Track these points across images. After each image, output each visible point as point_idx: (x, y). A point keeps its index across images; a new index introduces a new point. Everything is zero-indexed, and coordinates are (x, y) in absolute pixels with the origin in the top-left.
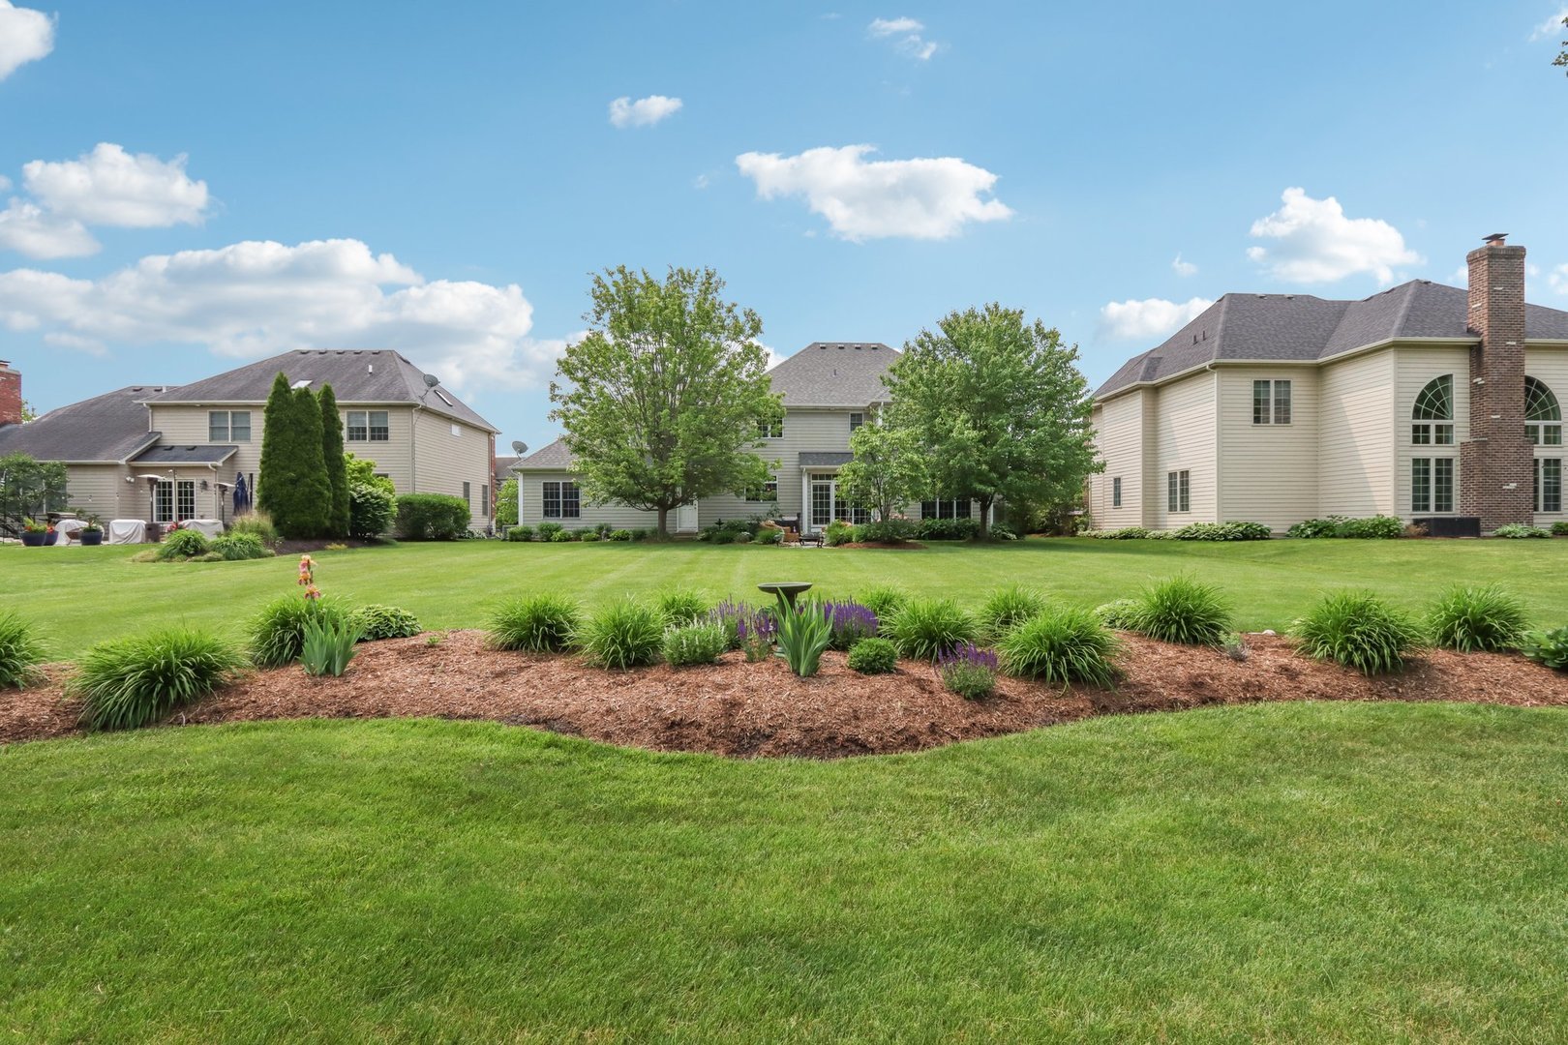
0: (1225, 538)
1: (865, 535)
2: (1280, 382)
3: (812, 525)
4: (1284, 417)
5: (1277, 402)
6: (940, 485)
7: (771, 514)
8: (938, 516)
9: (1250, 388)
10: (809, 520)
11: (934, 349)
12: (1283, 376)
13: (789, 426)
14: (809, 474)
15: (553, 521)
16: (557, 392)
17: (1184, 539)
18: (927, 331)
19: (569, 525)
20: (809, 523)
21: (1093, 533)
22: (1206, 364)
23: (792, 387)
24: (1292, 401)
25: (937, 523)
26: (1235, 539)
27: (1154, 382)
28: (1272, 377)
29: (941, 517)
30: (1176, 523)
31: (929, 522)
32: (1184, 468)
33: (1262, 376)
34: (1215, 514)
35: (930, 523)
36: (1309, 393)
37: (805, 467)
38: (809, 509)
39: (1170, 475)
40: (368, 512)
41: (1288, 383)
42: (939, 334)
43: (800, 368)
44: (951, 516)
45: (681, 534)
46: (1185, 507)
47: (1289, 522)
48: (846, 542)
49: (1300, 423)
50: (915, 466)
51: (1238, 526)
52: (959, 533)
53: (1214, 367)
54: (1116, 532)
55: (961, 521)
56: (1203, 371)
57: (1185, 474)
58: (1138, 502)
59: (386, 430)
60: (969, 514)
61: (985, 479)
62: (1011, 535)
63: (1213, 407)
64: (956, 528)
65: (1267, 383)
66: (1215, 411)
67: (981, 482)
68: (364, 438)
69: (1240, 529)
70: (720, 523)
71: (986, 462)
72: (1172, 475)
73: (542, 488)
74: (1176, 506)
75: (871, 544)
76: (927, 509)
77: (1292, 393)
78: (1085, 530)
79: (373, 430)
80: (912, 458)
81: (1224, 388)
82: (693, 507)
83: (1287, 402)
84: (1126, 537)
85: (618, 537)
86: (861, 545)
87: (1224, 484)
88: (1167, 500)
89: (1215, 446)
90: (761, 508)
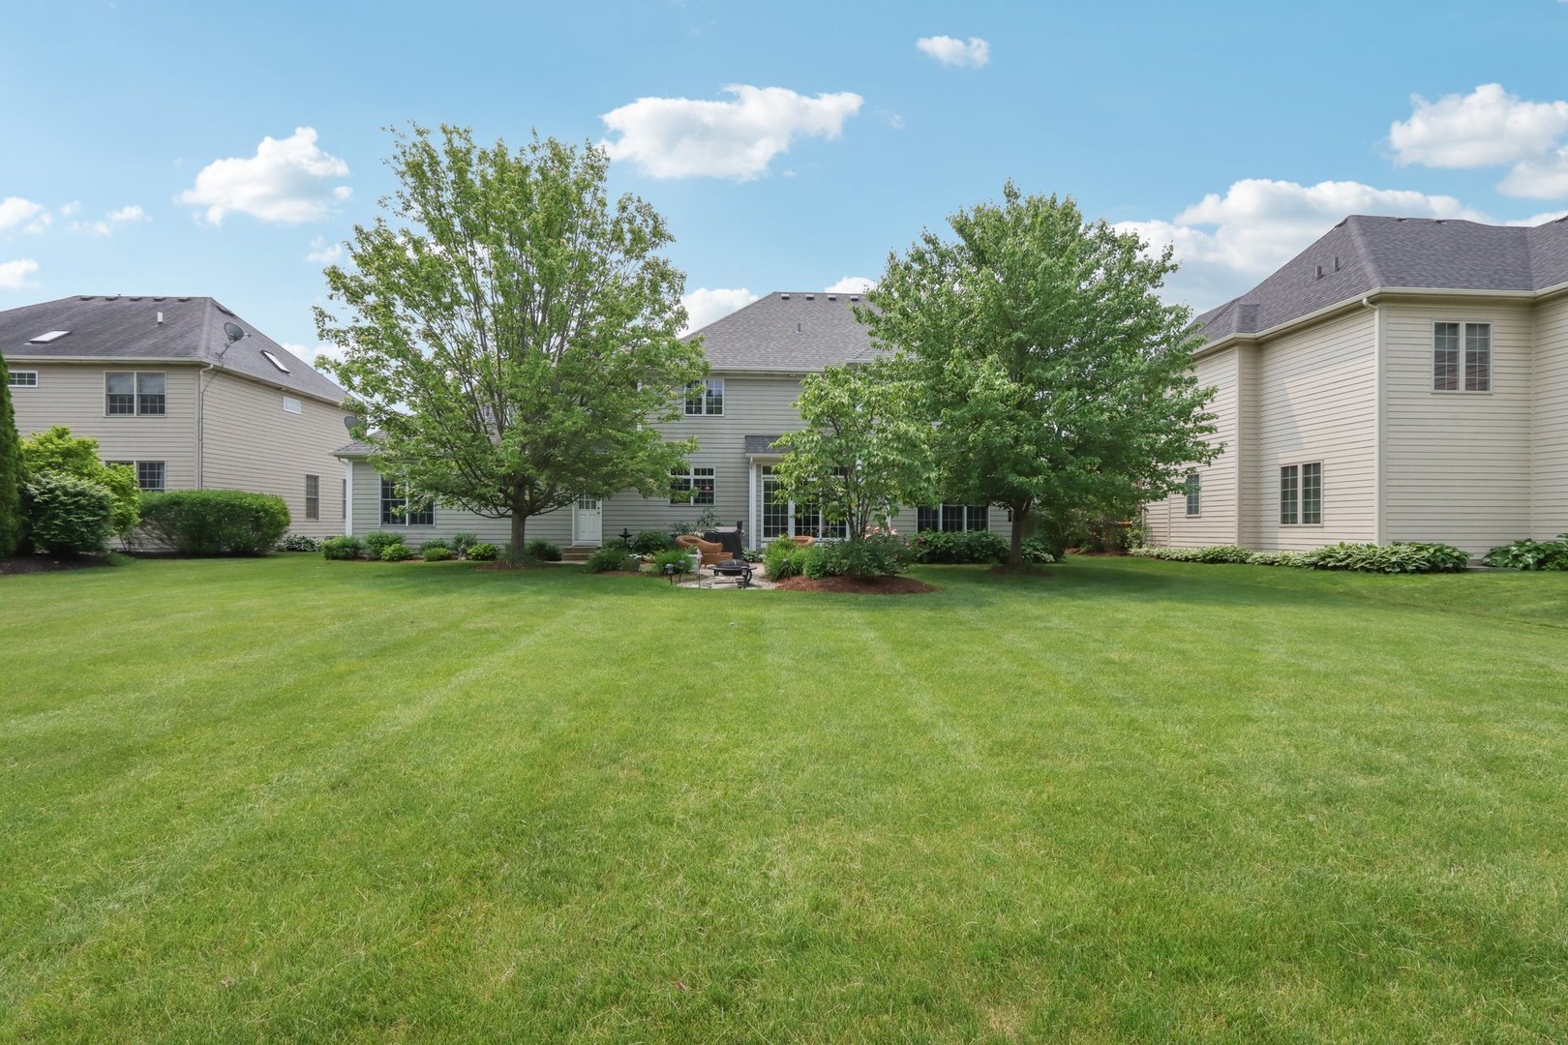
0: (1402, 568)
1: (823, 566)
2: (1475, 325)
3: (763, 538)
4: (1479, 382)
5: (1470, 357)
6: (947, 481)
7: (702, 522)
8: (941, 528)
9: (1428, 335)
10: (758, 531)
11: (942, 263)
12: (1478, 317)
13: (733, 399)
14: (758, 466)
15: (391, 531)
16: (329, 325)
17: (1325, 567)
18: (931, 233)
19: (414, 536)
20: (758, 536)
21: (1156, 551)
22: (1363, 297)
23: (738, 345)
24: (1492, 356)
25: (941, 537)
26: (1419, 570)
27: (1258, 334)
28: (1463, 318)
29: (945, 529)
30: (1299, 542)
31: (928, 536)
32: (1310, 459)
33: (1447, 316)
34: (1375, 530)
35: (930, 537)
36: (1515, 344)
37: (752, 456)
38: (758, 516)
39: (1285, 470)
40: (56, 517)
41: (1485, 327)
42: (951, 240)
43: (752, 322)
44: (960, 528)
45: (577, 549)
46: (1313, 517)
47: (1487, 544)
48: (794, 574)
49: (1503, 390)
50: (910, 445)
51: (1420, 549)
52: (973, 552)
53: (1375, 301)
54: (1193, 550)
55: (976, 534)
56: (1357, 308)
57: (1313, 469)
58: (1232, 509)
59: (162, 398)
60: (985, 525)
62: (1046, 555)
63: (1373, 363)
64: (968, 545)
65: (1454, 327)
66: (1376, 369)
68: (131, 411)
69: (1424, 553)
70: (626, 536)
71: (1029, 441)
72: (1288, 471)
73: (380, 482)
74: (1295, 517)
75: (831, 581)
76: (926, 517)
77: (1492, 343)
78: (1140, 546)
79: (143, 398)
80: (906, 432)
81: (1391, 334)
82: (594, 512)
83: (1484, 357)
84: (1213, 561)
85: (478, 555)
86: (815, 584)
87: (1390, 483)
88: (1279, 507)
89: (1376, 423)
90: (691, 513)
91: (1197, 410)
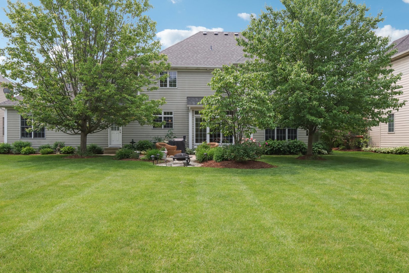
1: (223, 156)
3: (195, 144)
6: (280, 117)
7: (168, 136)
8: (276, 138)
10: (193, 140)
11: (275, 19)
13: (181, 80)
14: (193, 111)
15: (25, 141)
19: (36, 143)
20: (193, 142)
21: (374, 149)
23: (183, 56)
25: (276, 143)
29: (278, 139)
31: (270, 142)
37: (190, 106)
38: (193, 133)
43: (190, 45)
44: (284, 139)
45: (110, 149)
48: (209, 160)
50: (262, 101)
52: (290, 149)
55: (292, 141)
60: (296, 137)
61: (315, 112)
62: (324, 151)
64: (288, 146)
67: (312, 114)
70: (133, 142)
71: (315, 99)
73: (20, 118)
75: (226, 163)
76: (269, 134)
78: (367, 146)
80: (260, 95)
82: (118, 132)
84: (400, 153)
85: (65, 151)
86: (219, 164)
90: (162, 132)
91: (393, 84)
